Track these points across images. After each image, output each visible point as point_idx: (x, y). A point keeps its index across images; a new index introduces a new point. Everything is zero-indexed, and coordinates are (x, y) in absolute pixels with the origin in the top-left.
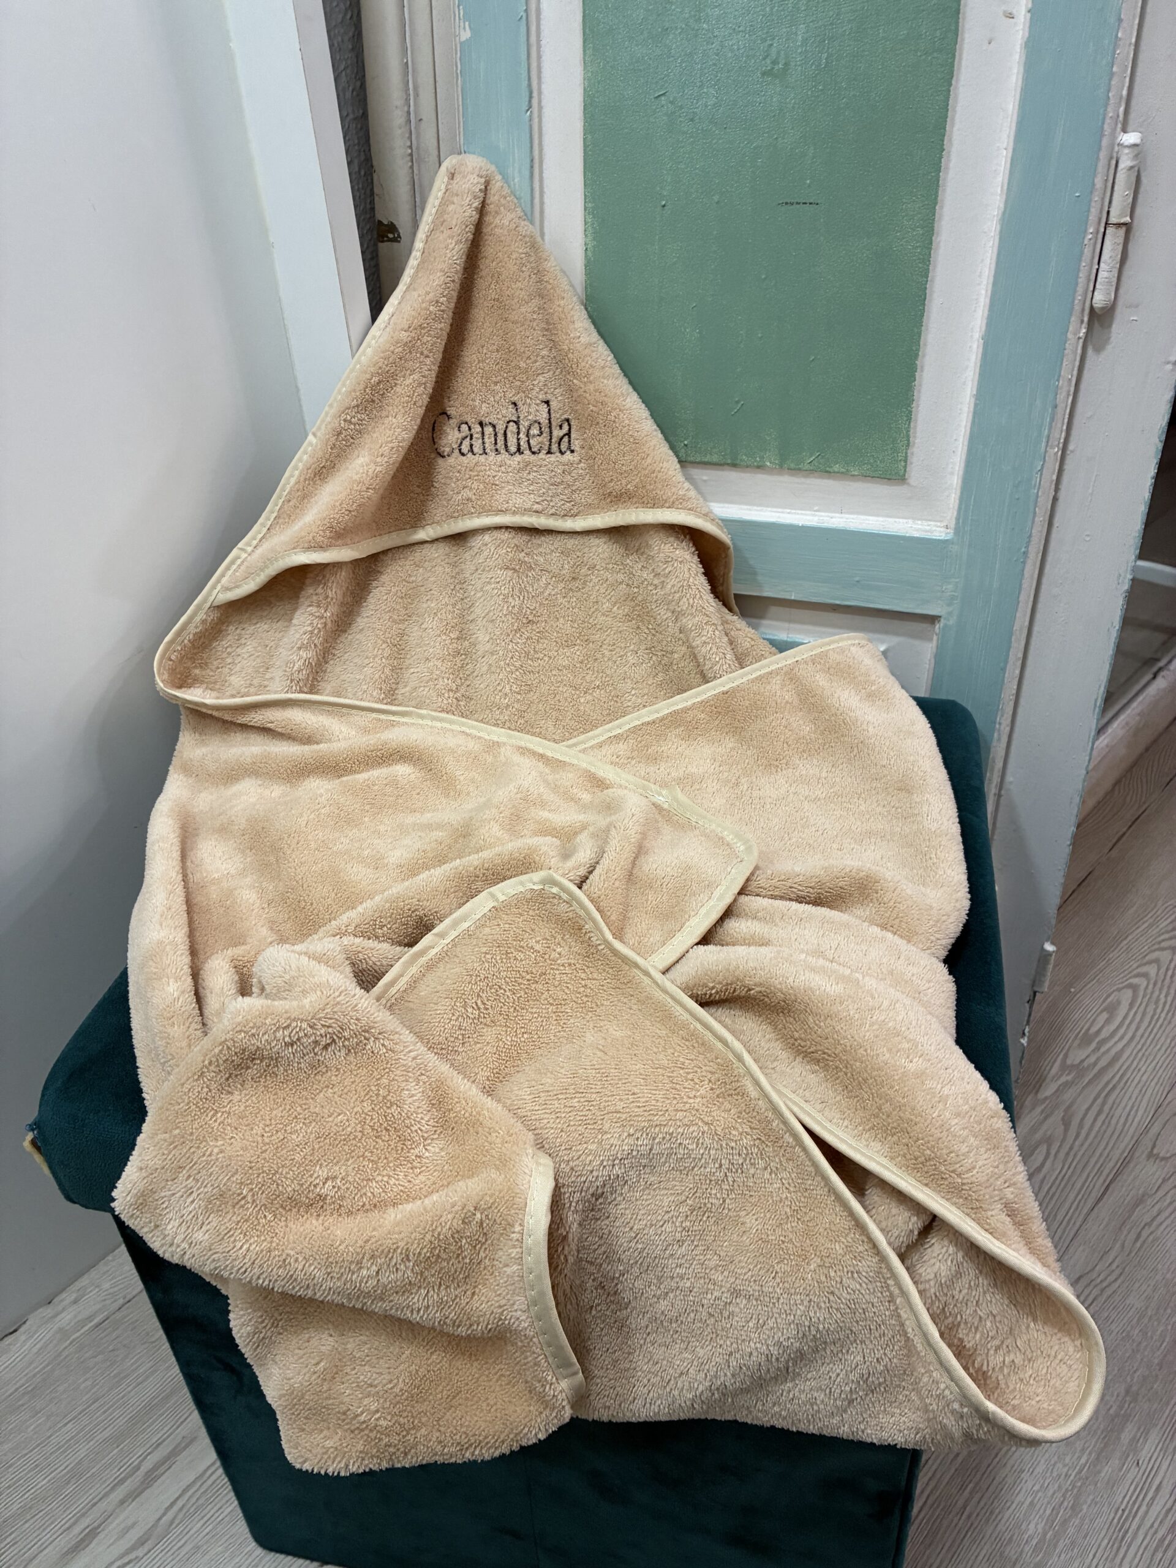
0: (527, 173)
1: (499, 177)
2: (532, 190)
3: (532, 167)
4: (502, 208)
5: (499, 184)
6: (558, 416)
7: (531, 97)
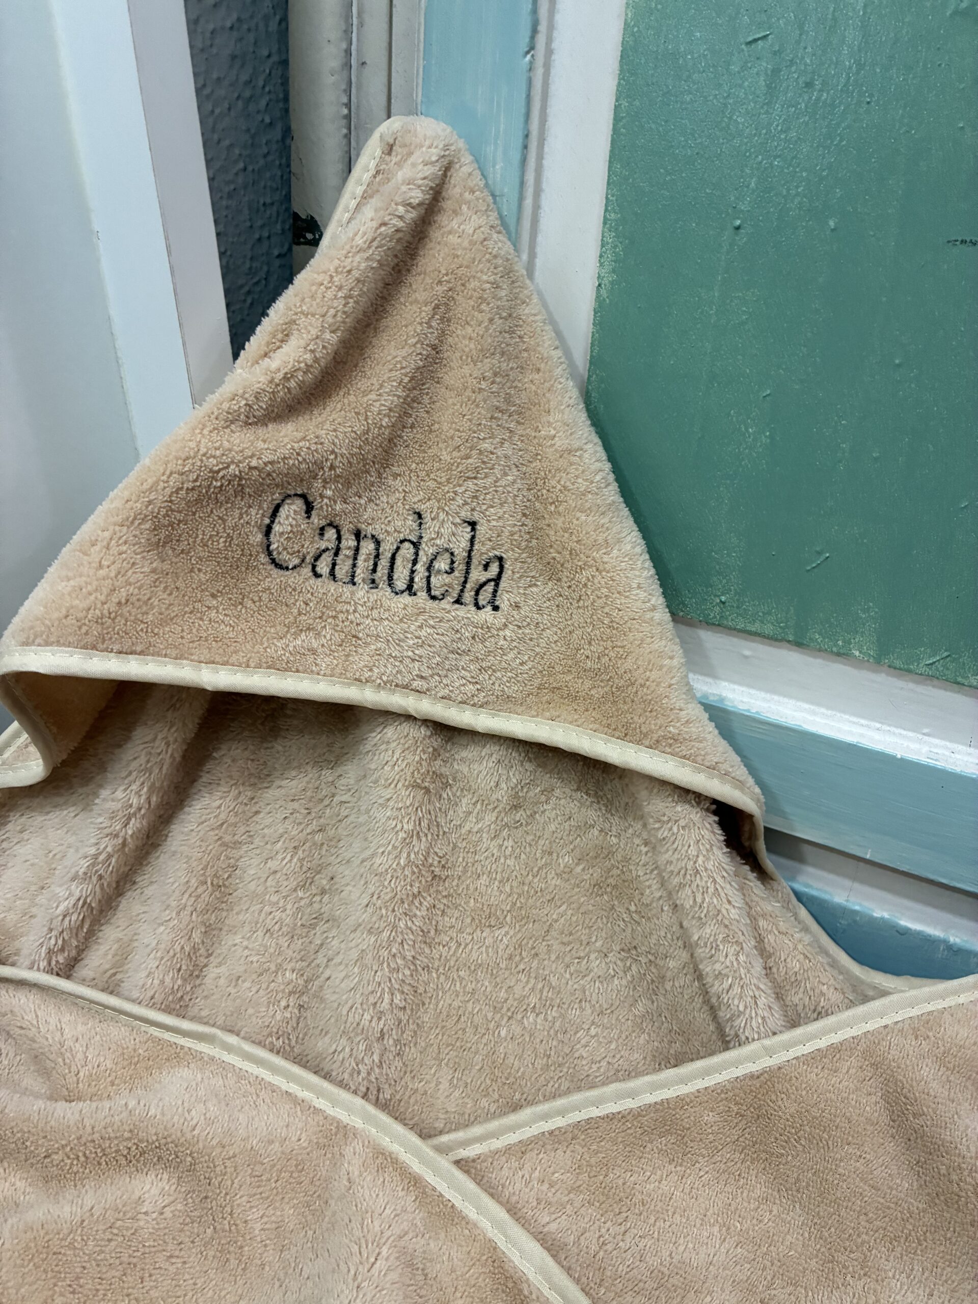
0: (516, 156)
1: (467, 158)
2: (522, 183)
3: (525, 147)
4: (464, 207)
5: (466, 170)
6: (484, 550)
7: (534, 31)
